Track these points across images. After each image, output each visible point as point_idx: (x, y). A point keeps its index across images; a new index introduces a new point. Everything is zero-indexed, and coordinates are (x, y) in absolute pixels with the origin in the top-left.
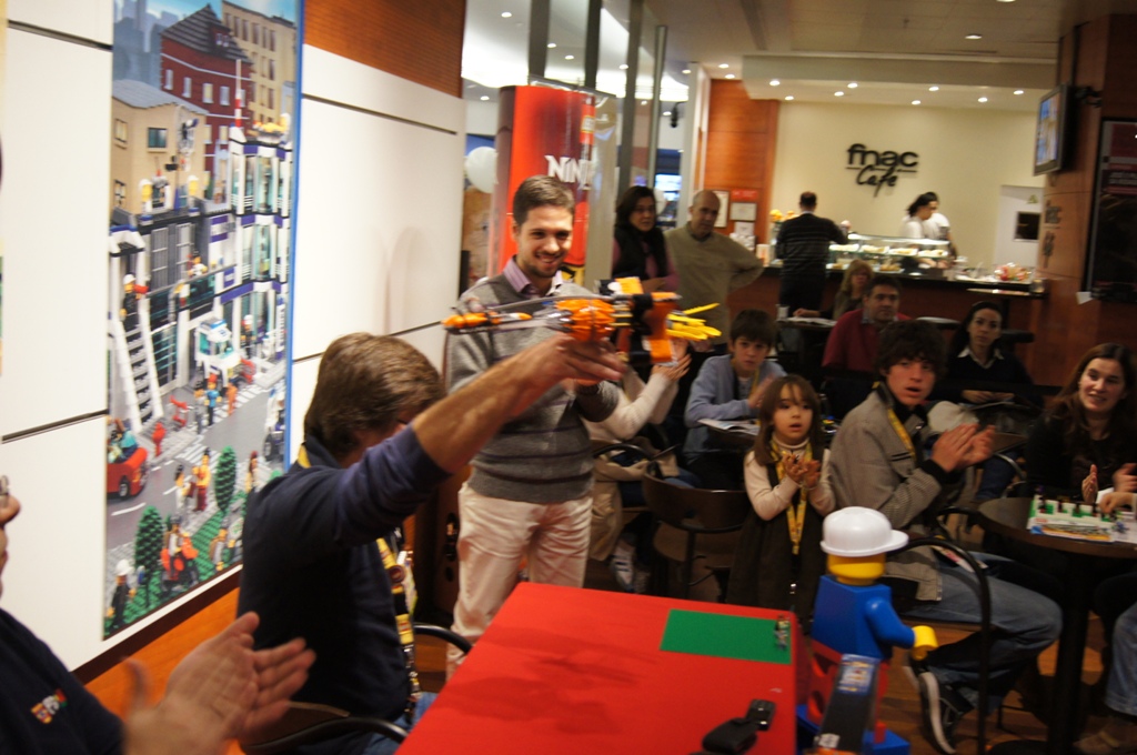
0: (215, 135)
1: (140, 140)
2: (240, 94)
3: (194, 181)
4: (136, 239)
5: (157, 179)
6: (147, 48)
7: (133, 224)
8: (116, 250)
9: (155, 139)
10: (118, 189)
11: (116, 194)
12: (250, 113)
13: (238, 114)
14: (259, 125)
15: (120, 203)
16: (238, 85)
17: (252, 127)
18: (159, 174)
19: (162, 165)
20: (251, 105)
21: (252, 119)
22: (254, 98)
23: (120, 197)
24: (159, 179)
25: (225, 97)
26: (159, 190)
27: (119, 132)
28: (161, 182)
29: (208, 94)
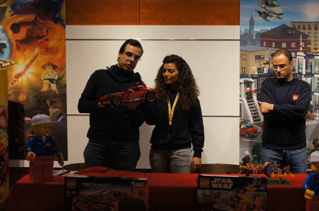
1: (252, 58)
2: (301, 44)
4: (251, 80)
6: (254, 38)
7: (250, 76)
8: (243, 82)
10: (243, 69)
11: (242, 70)
12: (308, 48)
13: (301, 49)
14: (314, 50)
15: (244, 72)
16: (301, 41)
17: (310, 52)
18: (261, 65)
19: (262, 63)
20: (308, 46)
21: (309, 49)
22: (310, 44)
23: (244, 70)
24: (261, 67)
25: (293, 45)
26: (261, 69)
27: (243, 57)
28: (262, 67)
29: (284, 45)
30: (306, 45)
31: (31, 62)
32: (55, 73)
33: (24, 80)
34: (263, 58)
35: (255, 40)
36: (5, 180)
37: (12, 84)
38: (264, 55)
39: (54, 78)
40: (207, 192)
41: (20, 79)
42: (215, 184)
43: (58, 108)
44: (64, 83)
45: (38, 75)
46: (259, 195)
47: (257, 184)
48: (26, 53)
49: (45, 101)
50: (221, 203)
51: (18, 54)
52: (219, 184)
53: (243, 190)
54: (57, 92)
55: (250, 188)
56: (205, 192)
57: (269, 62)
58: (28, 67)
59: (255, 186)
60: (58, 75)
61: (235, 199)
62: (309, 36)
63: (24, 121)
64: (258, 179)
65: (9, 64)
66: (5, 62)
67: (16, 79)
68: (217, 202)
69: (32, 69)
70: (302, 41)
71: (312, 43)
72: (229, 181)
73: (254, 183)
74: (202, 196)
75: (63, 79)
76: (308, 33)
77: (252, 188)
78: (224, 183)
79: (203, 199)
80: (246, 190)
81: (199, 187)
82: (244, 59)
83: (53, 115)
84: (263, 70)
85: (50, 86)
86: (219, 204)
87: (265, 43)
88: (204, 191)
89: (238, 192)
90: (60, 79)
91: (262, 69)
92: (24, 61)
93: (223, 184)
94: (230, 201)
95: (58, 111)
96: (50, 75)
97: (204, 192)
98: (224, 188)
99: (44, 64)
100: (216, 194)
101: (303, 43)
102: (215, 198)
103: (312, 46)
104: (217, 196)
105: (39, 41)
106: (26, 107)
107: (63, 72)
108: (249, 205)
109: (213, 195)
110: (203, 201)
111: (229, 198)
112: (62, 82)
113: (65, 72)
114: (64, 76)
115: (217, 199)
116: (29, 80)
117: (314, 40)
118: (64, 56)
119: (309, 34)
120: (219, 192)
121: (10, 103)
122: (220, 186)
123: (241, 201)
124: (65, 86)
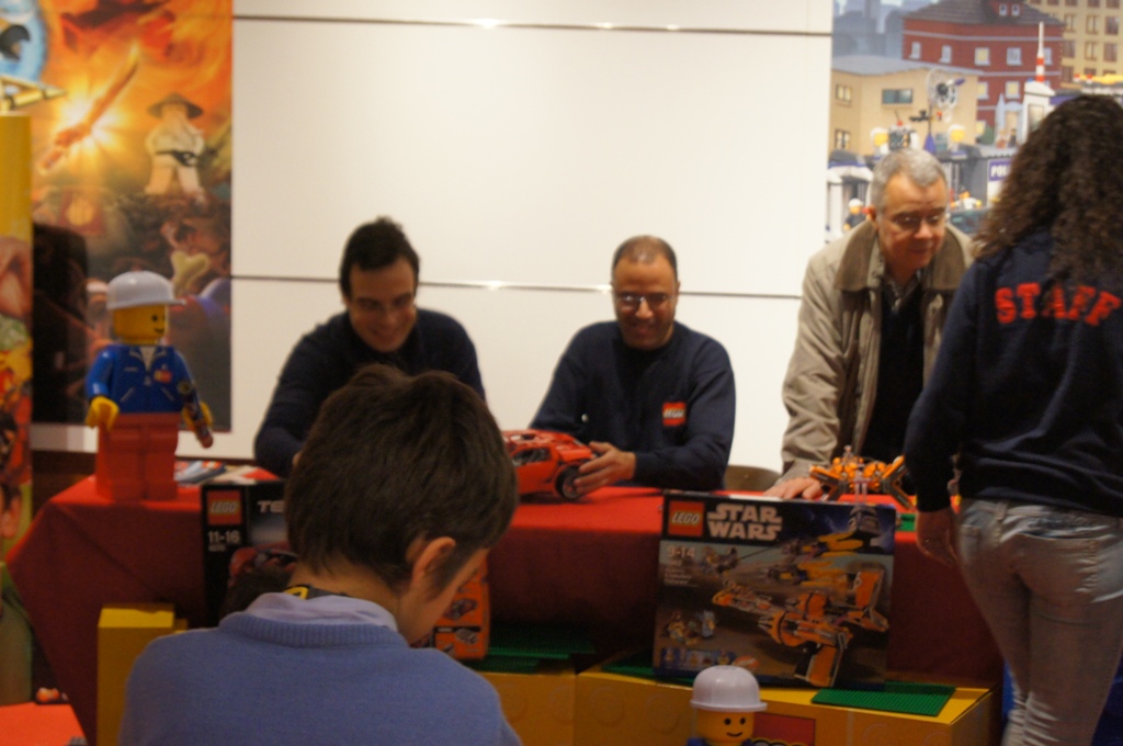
0: (997, 89)
1: (871, 98)
2: (1041, 53)
3: (959, 128)
4: (865, 173)
5: (894, 128)
6: (881, 28)
7: (861, 161)
8: (839, 180)
9: (894, 98)
10: (840, 136)
11: (836, 140)
12: (1064, 68)
13: (1040, 70)
14: (1083, 77)
15: (843, 146)
16: (1041, 45)
17: (1070, 80)
18: (900, 123)
19: (905, 117)
20: (1066, 62)
21: (1069, 73)
22: (1072, 55)
23: (843, 142)
24: (901, 128)
25: (1014, 57)
26: (901, 137)
27: (841, 94)
28: (904, 130)
29: (982, 57)
30: (1056, 57)
31: (115, 91)
32: (192, 129)
33: (87, 154)
34: (910, 100)
35: (883, 37)
36: (18, 493)
37: (48, 165)
38: (912, 91)
39: (191, 149)
40: (695, 551)
41: (75, 149)
42: (720, 525)
43: (202, 250)
44: (224, 168)
45: (135, 138)
46: (866, 566)
47: (861, 528)
48: (98, 59)
49: (157, 225)
50: (739, 587)
51: (68, 61)
52: (732, 523)
53: (814, 547)
54: (201, 199)
55: (839, 540)
56: (687, 551)
57: (927, 114)
58: (101, 107)
59: (857, 535)
60: (206, 137)
61: (785, 576)
62: (1069, 27)
63: (84, 295)
64: (866, 512)
65: (36, 96)
66: (24, 89)
67: (59, 149)
68: (727, 583)
69: (116, 117)
70: (1047, 45)
71: (1079, 50)
72: (769, 515)
73: (854, 524)
74: (674, 563)
75: (222, 153)
76: (1066, 16)
77: (847, 539)
78: (750, 522)
79: (679, 574)
80: (824, 547)
81: (667, 534)
82: (844, 99)
83: (187, 276)
84: (909, 140)
85: (175, 176)
86: (732, 591)
87: (916, 47)
88: (684, 545)
89: (797, 551)
90: (211, 152)
91: (905, 137)
92: (91, 85)
93: (746, 524)
94: (768, 582)
95: (201, 265)
96: (175, 138)
97: (683, 549)
98: (751, 536)
99: (157, 99)
100: (722, 558)
101: (1049, 51)
102: (721, 569)
103: (1078, 63)
104: (726, 563)
105: (143, 20)
106: (94, 245)
107: (221, 131)
108: (832, 599)
109: (713, 561)
110: (677, 579)
111: (767, 571)
112: (216, 162)
113: (229, 130)
114: (224, 142)
115: (725, 573)
116: (104, 154)
117: (1087, 43)
118: (225, 74)
119: (1069, 20)
120: (734, 551)
121: (40, 231)
122: (738, 531)
123: (805, 584)
124: (228, 178)
